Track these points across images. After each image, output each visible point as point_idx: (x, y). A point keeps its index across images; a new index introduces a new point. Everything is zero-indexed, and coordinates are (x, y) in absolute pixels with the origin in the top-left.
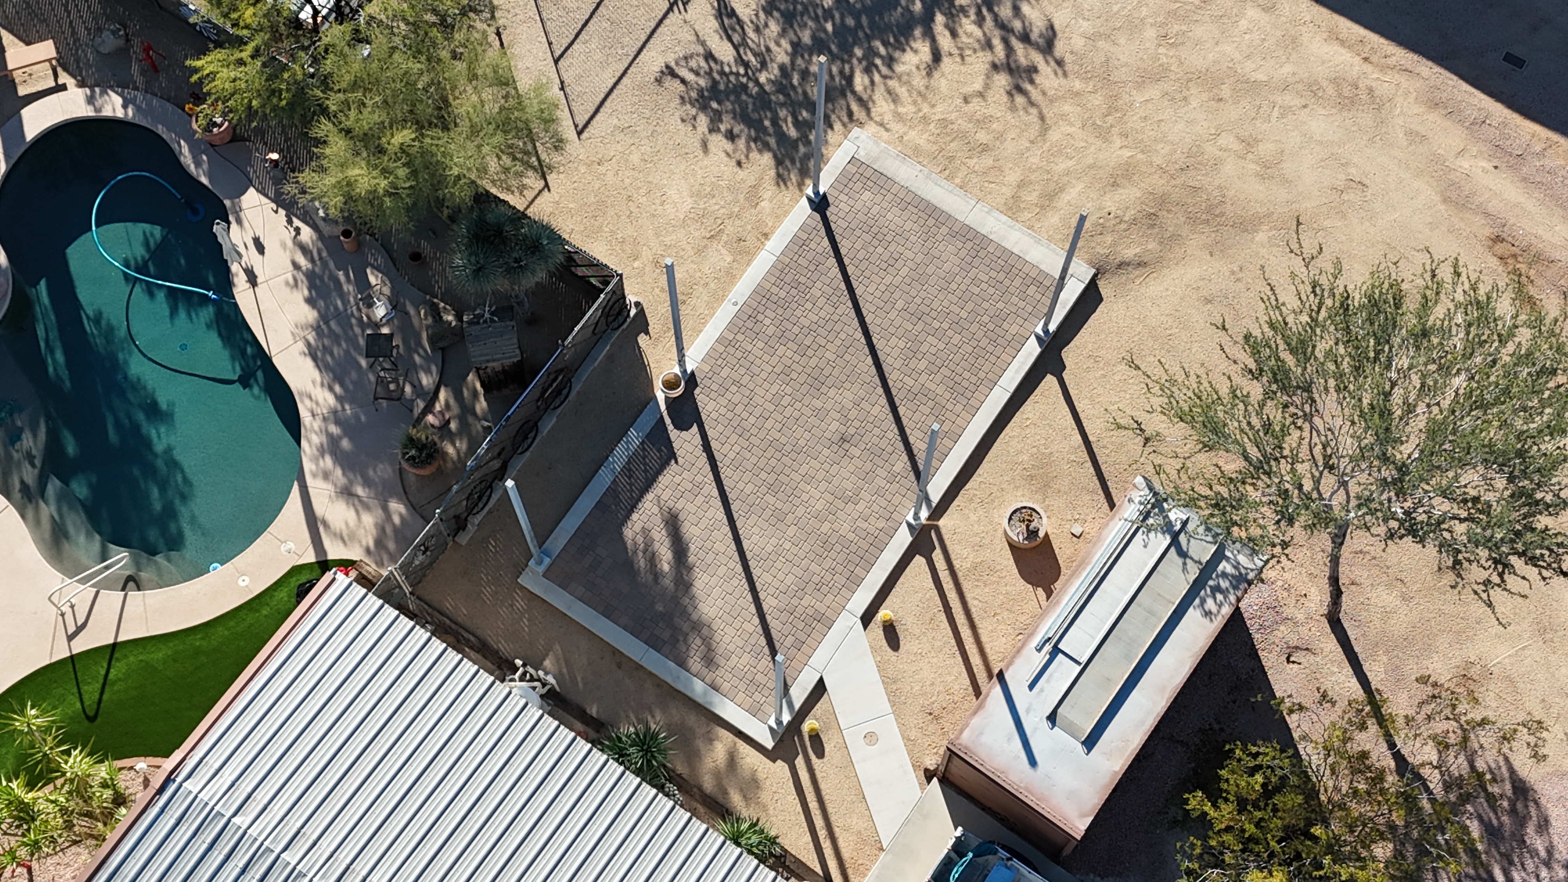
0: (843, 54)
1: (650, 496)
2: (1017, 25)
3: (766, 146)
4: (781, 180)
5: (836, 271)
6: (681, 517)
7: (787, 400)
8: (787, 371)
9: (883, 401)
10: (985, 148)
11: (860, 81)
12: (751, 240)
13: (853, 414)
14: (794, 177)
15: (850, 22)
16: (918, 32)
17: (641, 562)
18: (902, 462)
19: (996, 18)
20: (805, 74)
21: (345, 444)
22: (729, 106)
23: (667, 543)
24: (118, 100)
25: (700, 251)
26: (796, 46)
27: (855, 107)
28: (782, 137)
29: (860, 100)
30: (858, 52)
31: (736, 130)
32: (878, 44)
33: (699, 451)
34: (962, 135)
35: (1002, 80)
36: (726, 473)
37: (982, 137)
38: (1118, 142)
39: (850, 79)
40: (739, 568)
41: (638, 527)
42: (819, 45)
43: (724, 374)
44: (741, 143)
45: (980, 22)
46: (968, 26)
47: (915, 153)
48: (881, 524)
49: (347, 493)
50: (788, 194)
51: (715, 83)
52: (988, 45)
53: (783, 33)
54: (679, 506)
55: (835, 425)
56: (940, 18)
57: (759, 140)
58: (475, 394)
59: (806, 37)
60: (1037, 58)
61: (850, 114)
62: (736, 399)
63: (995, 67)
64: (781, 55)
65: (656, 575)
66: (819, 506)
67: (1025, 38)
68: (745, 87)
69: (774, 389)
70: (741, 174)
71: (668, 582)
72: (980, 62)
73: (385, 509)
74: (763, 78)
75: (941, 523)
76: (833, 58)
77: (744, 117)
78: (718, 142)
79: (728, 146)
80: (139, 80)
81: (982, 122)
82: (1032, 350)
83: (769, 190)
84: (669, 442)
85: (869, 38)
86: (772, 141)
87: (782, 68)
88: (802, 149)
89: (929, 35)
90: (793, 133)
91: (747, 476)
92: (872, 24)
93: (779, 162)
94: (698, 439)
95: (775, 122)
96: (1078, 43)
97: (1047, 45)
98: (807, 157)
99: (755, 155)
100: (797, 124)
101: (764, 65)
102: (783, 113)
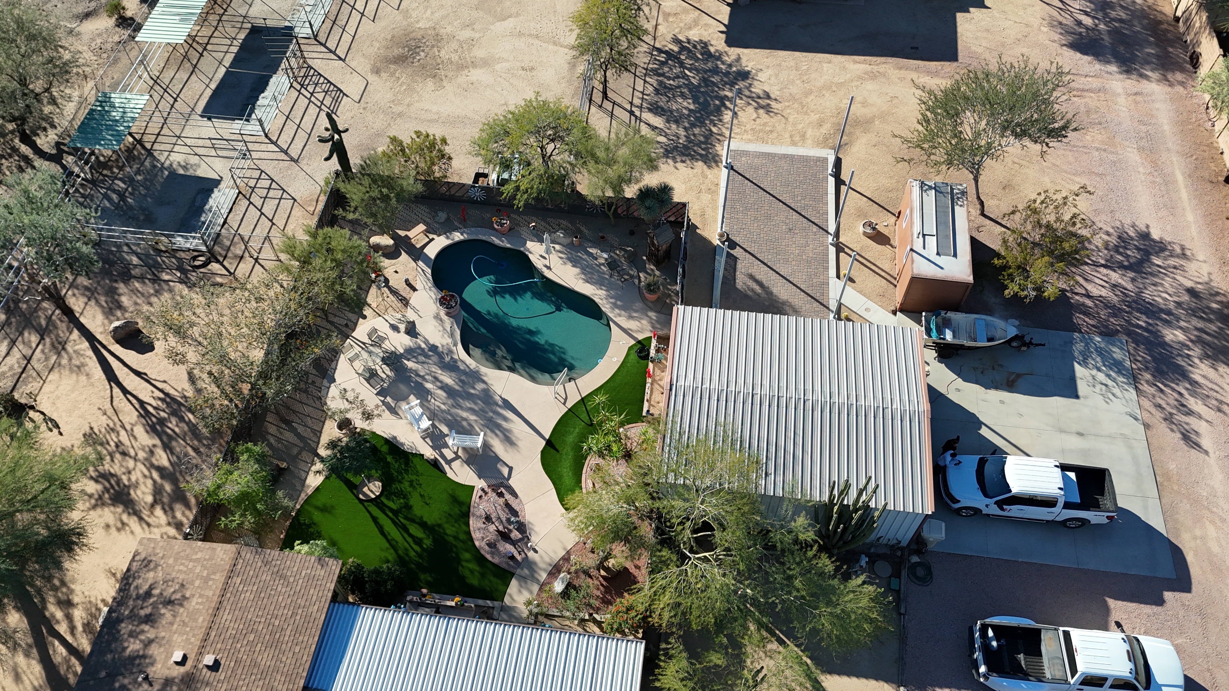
0: (703, 124)
1: (738, 273)
2: (754, 95)
3: (697, 160)
4: (709, 167)
5: (750, 184)
6: (753, 274)
7: (762, 227)
8: (756, 218)
9: (795, 213)
10: (771, 131)
11: (714, 130)
12: (713, 188)
13: (787, 221)
14: (713, 164)
15: (698, 115)
16: (723, 109)
17: (750, 293)
18: (815, 228)
19: (745, 96)
20: (694, 135)
21: (619, 303)
22: (675, 153)
23: (754, 284)
24: (458, 234)
25: (698, 198)
26: (685, 128)
27: (718, 137)
28: (701, 155)
29: (719, 135)
30: (707, 122)
31: (684, 159)
32: (712, 117)
33: (744, 253)
34: (760, 131)
35: (761, 111)
36: (758, 256)
37: (768, 129)
38: (812, 114)
39: (711, 130)
40: (785, 281)
41: (741, 284)
42: (693, 125)
43: (735, 227)
44: (688, 162)
45: (741, 99)
46: (738, 101)
47: (750, 141)
48: (821, 248)
49: (631, 317)
50: (715, 170)
51: (666, 150)
52: (749, 104)
53: (678, 126)
54: (750, 271)
55: (784, 227)
56: (727, 103)
57: (693, 158)
58: (652, 270)
59: (687, 125)
60: (768, 101)
61: (718, 140)
62: (745, 233)
63: (756, 108)
64: (682, 132)
65: (758, 295)
66: (797, 251)
67: (759, 97)
68: (677, 147)
69: (756, 225)
70: (695, 171)
71: (764, 295)
72: (750, 110)
73: (648, 316)
74: (681, 141)
75: (840, 240)
76: (700, 127)
77: (684, 155)
78: (679, 165)
79: (684, 164)
80: (461, 226)
81: (765, 124)
82: (831, 181)
83: (708, 172)
84: (733, 255)
85: (708, 117)
86: (698, 157)
87: (685, 136)
88: (710, 156)
89: (727, 108)
90: (703, 152)
91: (766, 254)
92: (706, 113)
93: (705, 163)
94: (741, 250)
95: (695, 151)
96: (778, 93)
97: (768, 97)
98: (713, 158)
99: (695, 164)
100: (703, 149)
101: (678, 138)
102: (695, 148)
